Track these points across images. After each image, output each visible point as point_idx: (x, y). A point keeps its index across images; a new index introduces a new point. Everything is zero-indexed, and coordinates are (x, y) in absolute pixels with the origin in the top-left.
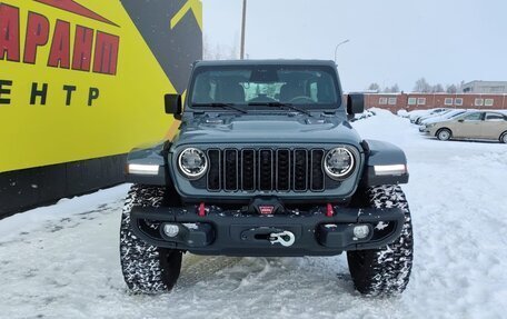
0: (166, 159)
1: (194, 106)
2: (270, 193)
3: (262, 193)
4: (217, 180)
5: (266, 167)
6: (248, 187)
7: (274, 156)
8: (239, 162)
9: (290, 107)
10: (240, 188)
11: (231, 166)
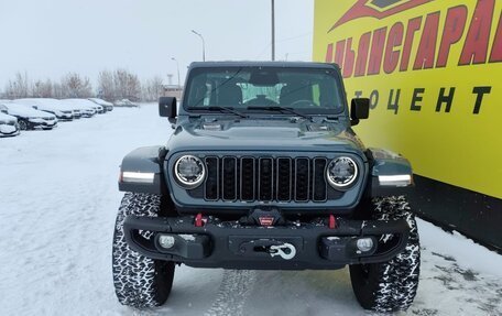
0: (162, 167)
1: (191, 109)
2: (270, 203)
3: (262, 203)
4: (214, 189)
5: (266, 176)
6: (247, 196)
7: (275, 165)
8: (238, 171)
9: (292, 112)
10: (238, 198)
11: (229, 175)
